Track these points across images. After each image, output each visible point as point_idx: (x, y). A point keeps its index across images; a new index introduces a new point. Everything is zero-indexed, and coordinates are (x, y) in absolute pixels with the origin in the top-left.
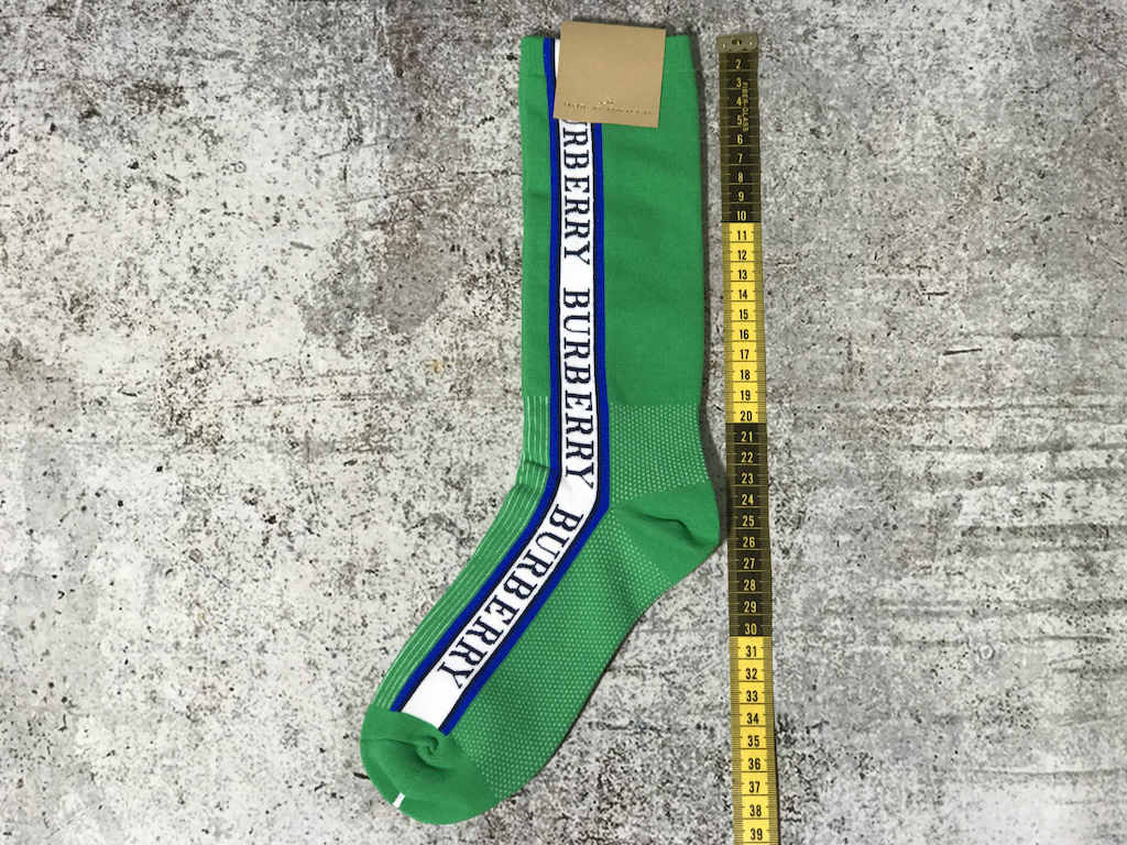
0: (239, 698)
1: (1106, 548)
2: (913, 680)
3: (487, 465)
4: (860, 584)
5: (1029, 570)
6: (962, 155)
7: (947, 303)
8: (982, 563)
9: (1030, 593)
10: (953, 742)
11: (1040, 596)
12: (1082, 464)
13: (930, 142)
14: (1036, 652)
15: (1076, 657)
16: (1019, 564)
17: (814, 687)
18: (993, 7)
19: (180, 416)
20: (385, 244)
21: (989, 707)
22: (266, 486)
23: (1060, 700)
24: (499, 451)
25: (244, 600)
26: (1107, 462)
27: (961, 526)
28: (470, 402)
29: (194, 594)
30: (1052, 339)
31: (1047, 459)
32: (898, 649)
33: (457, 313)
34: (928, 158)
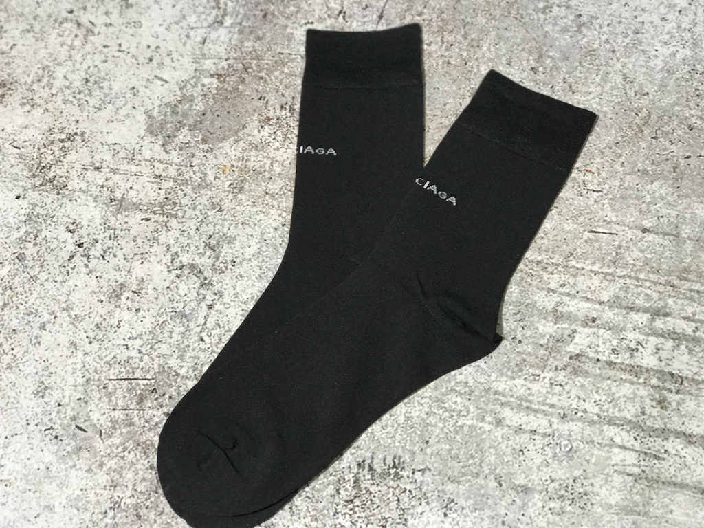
0: (15, 356)
1: (678, 392)
2: (504, 454)
3: (237, 238)
4: (483, 376)
5: (614, 394)
6: (636, 105)
7: (600, 198)
8: (579, 381)
9: (611, 411)
10: (523, 507)
11: (617, 414)
12: (674, 328)
13: (615, 92)
14: (604, 454)
15: (634, 465)
16: (607, 388)
17: (427, 442)
18: (683, 12)
19: (44, 167)
20: (217, 89)
21: (557, 487)
22: (85, 223)
23: (614, 494)
24: (248, 230)
25: (42, 292)
26: (694, 331)
27: (570, 352)
28: (239, 195)
29: (11, 281)
30: (671, 238)
31: (648, 319)
32: (499, 429)
33: (250, 138)
34: (611, 102)
